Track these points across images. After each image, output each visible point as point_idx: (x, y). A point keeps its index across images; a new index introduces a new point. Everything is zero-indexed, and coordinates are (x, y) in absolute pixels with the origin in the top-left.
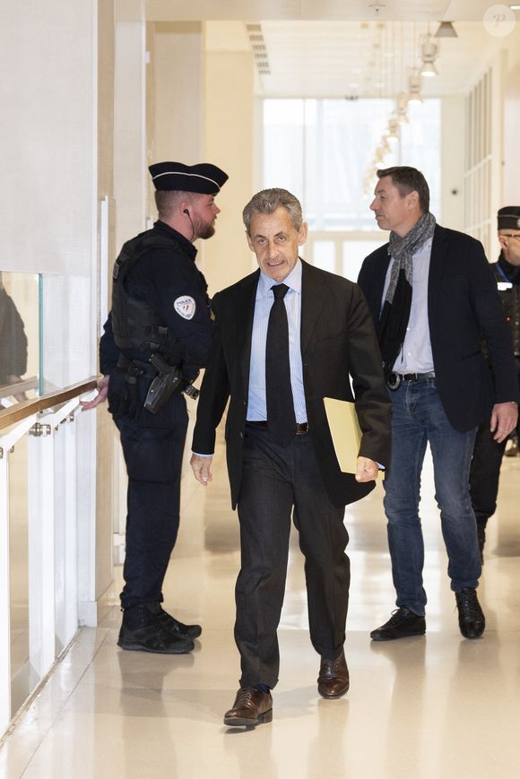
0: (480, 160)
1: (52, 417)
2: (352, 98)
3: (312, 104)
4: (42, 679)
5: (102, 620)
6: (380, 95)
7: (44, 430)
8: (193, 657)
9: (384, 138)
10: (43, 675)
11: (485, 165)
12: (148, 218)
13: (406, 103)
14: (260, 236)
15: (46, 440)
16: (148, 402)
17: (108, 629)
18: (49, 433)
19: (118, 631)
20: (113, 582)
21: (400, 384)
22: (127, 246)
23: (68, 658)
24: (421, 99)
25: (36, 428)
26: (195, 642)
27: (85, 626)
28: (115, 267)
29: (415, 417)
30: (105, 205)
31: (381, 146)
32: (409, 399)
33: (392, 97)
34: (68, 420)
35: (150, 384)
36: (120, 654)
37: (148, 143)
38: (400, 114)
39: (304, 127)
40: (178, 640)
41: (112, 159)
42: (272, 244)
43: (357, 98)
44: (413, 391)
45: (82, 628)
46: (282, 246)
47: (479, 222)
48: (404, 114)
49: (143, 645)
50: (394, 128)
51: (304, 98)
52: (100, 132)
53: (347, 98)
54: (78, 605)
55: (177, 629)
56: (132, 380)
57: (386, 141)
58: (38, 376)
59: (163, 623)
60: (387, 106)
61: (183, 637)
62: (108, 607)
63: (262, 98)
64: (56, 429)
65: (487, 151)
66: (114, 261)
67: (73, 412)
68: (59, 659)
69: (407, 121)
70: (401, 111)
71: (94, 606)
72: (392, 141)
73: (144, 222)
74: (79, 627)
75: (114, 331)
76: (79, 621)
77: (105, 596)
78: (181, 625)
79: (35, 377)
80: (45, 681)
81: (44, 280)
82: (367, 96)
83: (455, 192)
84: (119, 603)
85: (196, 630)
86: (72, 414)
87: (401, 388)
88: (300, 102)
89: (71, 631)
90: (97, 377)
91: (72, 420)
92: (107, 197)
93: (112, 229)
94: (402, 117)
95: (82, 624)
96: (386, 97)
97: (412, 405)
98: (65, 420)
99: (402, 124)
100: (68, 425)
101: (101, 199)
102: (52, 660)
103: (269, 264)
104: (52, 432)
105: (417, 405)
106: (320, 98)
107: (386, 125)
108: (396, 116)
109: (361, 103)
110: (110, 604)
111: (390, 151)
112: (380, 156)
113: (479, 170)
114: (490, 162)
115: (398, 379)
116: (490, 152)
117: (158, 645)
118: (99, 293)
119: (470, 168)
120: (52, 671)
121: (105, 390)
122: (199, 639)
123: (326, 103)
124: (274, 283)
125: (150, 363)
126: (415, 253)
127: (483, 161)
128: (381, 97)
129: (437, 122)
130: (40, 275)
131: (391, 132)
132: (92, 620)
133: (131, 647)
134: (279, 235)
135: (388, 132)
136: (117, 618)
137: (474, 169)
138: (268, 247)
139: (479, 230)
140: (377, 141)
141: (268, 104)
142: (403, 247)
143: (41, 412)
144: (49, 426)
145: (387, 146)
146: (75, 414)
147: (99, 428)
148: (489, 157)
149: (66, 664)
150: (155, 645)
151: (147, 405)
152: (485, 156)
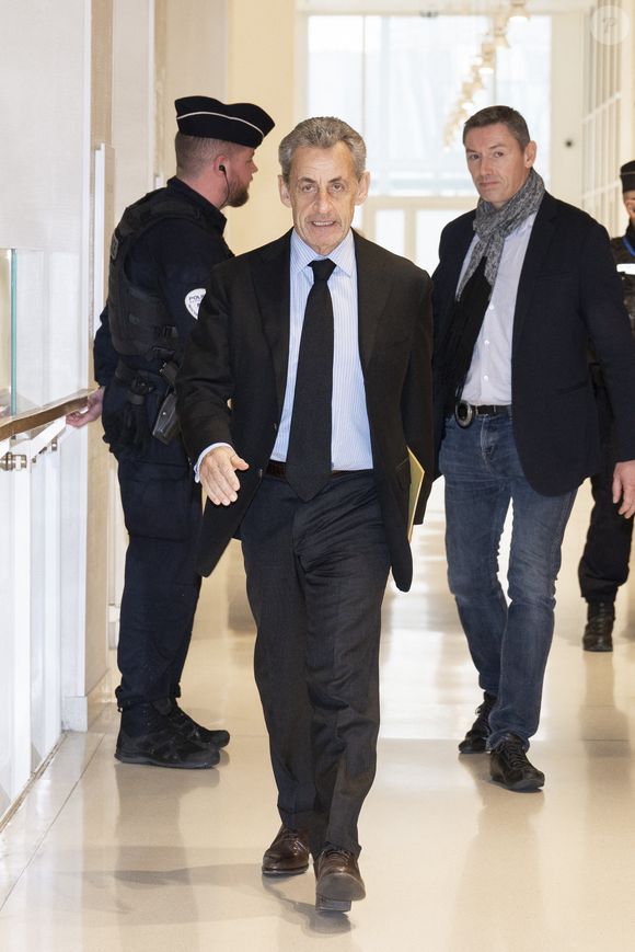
0: (604, 100)
1: (27, 445)
2: (429, 15)
3: (374, 22)
4: (13, 801)
5: (93, 722)
6: (468, 11)
7: (18, 462)
8: (218, 772)
9: (475, 69)
10: (14, 797)
11: (611, 106)
12: (156, 176)
13: (507, 19)
14: (308, 180)
15: (20, 476)
16: (159, 429)
17: (101, 735)
18: (24, 466)
19: (115, 737)
20: (107, 670)
21: (473, 419)
22: (129, 212)
23: (47, 774)
24: (528, 15)
25: (7, 460)
26: (221, 754)
27: (70, 731)
28: (113, 241)
29: (494, 466)
30: (100, 155)
31: (471, 80)
32: (485, 440)
33: (487, 14)
34: (50, 449)
35: (162, 403)
36: (118, 768)
37: (157, 72)
38: (497, 36)
39: (364, 55)
40: (198, 749)
41: (110, 93)
42: (324, 193)
43: (436, 14)
44: (491, 428)
45: (66, 733)
46: (337, 199)
47: (603, 184)
48: (503, 36)
49: (149, 756)
50: (488, 55)
51: (364, 14)
52: (94, 57)
53: (422, 14)
54: (61, 701)
55: (197, 734)
56: (137, 400)
57: (477, 73)
58: (10, 388)
59: (177, 725)
60: (480, 25)
61: (204, 746)
62: (101, 704)
63: (307, 14)
64: (34, 461)
65: (614, 87)
66: (112, 232)
67: (56, 438)
68: (36, 775)
69: (508, 46)
70: (499, 32)
71: (83, 703)
72: (486, 72)
73: (152, 179)
74: (63, 731)
75: (111, 330)
76: (62, 723)
77: (96, 690)
78: (202, 730)
79: (5, 390)
80: (18, 803)
81: (18, 257)
82: (450, 12)
83: (569, 144)
84: (115, 700)
85: (222, 738)
86: (54, 441)
87: (474, 425)
88: (358, 19)
89: (51, 737)
90: (89, 390)
91: (54, 449)
92: (103, 146)
93: (110, 189)
94: (500, 39)
95: (66, 728)
96: (478, 13)
97: (489, 449)
98: (45, 449)
99: (500, 50)
100: (48, 455)
101: (95, 148)
102: (28, 776)
103: (312, 223)
104: (28, 465)
105: (496, 448)
106: (386, 14)
107: (475, 50)
108: (491, 39)
109: (442, 20)
110: (104, 701)
111: (483, 87)
112: (468, 93)
113: (604, 112)
114: (618, 102)
115: (470, 412)
116: (618, 90)
117: (171, 757)
118: (92, 276)
119: (590, 110)
120: (27, 790)
121: (98, 408)
122: (225, 749)
123: (394, 22)
124: (315, 257)
125: (161, 375)
126: (509, 233)
127: (610, 101)
128: (470, 14)
129: (545, 49)
130: (13, 250)
131: (485, 60)
132: (80, 721)
133: (134, 760)
134: (335, 182)
135: (479, 61)
136: (114, 719)
137: (597, 112)
138: (317, 197)
139: (603, 195)
140: (463, 73)
141: (314, 21)
142: (495, 224)
143: (14, 438)
144: (24, 457)
145: (478, 79)
146: (58, 441)
147: (91, 461)
148: (617, 95)
149: (45, 782)
150: (166, 757)
151: (157, 433)
152: (611, 94)
